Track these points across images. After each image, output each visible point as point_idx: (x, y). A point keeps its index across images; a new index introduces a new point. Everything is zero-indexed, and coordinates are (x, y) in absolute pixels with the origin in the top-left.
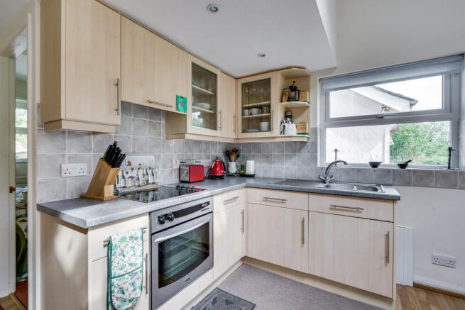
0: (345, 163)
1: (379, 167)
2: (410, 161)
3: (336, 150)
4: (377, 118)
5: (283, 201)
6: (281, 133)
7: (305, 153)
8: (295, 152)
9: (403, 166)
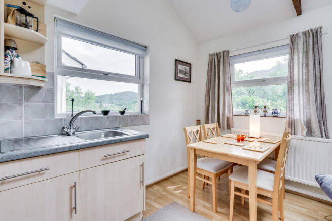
0: (94, 113)
1: (109, 115)
2: (125, 109)
3: (73, 100)
4: (104, 74)
5: (40, 172)
6: (6, 70)
7: (37, 101)
8: (21, 100)
9: (122, 113)
